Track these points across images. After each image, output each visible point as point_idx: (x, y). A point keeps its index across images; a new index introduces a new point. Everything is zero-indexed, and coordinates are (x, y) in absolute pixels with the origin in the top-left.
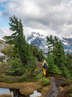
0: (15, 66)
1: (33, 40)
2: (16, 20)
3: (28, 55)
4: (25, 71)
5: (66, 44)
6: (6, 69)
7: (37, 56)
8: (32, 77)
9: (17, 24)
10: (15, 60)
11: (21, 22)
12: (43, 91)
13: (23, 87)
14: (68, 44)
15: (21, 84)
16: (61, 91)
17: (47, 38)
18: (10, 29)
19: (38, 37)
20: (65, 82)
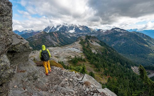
1: (60, 27)
14: (82, 29)
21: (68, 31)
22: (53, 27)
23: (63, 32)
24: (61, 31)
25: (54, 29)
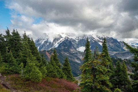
1: (61, 41)
19: (68, 38)
21: (75, 49)
22: (47, 40)
23: (65, 51)
24: (63, 48)
25: (48, 44)
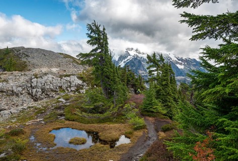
0: (94, 99)
1: (128, 60)
2: (97, 28)
3: (115, 83)
4: (110, 107)
5: (181, 67)
6: (82, 103)
7: (133, 86)
8: (120, 117)
9: (98, 35)
10: (94, 90)
11: (105, 31)
12: (134, 137)
13: (104, 129)
14: (185, 68)
15: (102, 125)
16: (160, 138)
17: (148, 57)
18: (88, 42)
19: (137, 56)
20: (169, 126)
